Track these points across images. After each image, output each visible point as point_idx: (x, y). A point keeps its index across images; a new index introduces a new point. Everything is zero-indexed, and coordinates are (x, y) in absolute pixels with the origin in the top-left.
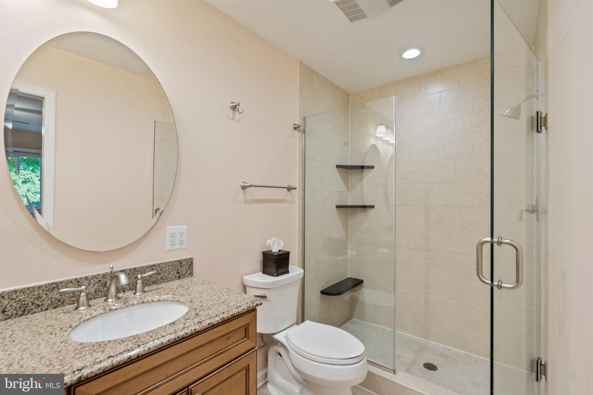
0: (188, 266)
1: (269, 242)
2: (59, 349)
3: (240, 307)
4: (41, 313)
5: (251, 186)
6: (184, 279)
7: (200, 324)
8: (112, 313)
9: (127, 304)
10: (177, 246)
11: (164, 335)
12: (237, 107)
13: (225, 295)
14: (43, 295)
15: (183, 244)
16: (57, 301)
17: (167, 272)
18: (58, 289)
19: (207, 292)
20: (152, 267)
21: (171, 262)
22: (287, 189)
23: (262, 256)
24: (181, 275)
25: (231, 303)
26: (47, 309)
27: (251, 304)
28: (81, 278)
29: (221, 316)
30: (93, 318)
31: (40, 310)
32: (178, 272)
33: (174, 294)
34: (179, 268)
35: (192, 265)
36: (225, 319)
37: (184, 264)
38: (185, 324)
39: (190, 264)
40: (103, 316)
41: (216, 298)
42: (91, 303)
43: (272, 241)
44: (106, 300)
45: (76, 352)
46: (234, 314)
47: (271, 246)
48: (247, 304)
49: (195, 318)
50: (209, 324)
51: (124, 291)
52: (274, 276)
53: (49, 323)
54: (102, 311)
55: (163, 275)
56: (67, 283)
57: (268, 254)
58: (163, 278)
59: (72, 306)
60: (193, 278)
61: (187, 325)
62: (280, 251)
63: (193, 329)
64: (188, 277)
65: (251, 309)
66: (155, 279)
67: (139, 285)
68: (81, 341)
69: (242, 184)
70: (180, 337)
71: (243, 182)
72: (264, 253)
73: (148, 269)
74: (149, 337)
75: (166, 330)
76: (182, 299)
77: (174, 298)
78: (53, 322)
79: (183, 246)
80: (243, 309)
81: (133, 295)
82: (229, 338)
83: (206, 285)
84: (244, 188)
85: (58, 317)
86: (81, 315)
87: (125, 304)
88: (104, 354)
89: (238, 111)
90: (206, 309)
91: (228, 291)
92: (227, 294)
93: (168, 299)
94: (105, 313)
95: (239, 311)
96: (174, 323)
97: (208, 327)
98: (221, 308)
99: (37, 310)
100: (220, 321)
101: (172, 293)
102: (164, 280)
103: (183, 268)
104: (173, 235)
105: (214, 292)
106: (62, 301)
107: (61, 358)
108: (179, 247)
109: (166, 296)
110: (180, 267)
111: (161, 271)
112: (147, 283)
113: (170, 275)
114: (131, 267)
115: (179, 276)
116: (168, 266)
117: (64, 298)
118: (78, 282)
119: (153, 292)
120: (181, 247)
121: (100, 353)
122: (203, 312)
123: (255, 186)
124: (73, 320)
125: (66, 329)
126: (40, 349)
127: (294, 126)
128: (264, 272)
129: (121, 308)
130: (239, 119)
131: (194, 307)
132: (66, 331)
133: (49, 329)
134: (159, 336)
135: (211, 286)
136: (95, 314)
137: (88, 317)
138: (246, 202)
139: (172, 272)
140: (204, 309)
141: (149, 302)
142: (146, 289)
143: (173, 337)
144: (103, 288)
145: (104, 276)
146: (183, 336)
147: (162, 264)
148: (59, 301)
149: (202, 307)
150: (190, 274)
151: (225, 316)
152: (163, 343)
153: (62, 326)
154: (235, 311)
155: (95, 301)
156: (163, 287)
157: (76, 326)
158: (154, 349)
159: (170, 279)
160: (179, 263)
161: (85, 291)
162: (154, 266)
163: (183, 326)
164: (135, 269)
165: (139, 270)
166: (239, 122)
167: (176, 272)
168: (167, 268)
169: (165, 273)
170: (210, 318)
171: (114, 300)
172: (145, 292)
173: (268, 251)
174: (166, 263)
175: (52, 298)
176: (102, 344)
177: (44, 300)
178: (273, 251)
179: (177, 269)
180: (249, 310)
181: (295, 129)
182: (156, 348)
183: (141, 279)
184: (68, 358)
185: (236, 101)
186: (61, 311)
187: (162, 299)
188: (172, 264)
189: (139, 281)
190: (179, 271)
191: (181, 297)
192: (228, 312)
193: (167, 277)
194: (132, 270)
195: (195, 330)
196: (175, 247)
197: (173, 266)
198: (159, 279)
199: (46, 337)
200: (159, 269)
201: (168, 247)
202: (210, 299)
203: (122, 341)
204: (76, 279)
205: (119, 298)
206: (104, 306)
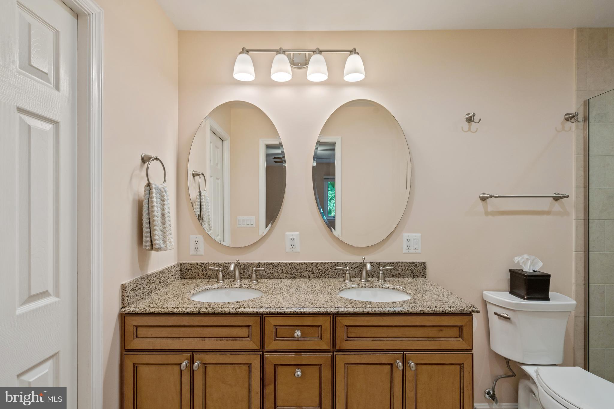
0: (421, 269)
1: (517, 259)
2: (332, 297)
3: (453, 307)
4: (328, 279)
5: (491, 197)
6: (417, 279)
7: (413, 308)
8: (362, 289)
9: (372, 286)
10: (412, 251)
11: (386, 306)
12: (473, 118)
13: (446, 297)
14: (329, 269)
15: (417, 250)
16: (335, 274)
17: (403, 270)
18: (336, 266)
19: (431, 291)
20: (392, 264)
21: (406, 263)
22: (553, 199)
23: (510, 274)
24: (415, 275)
25: (446, 303)
26: (331, 278)
27: (466, 308)
28: (347, 263)
29: (433, 309)
30: (352, 288)
31: (328, 277)
32: (412, 272)
33: (404, 287)
34: (413, 268)
35: (425, 268)
36: (436, 312)
37: (417, 266)
38: (402, 305)
39: (423, 267)
40: (357, 289)
41: (436, 296)
42: (352, 279)
43: (522, 259)
44: (360, 280)
45: (339, 300)
46: (446, 311)
47: (520, 264)
48: (462, 307)
49: (411, 304)
50: (421, 311)
51: (372, 277)
52: (524, 299)
53: (330, 284)
54: (357, 286)
55: (400, 272)
56: (341, 264)
57: (516, 273)
58: (400, 274)
59: (343, 279)
60: (425, 279)
61: (404, 306)
62: (534, 271)
63: (407, 310)
64: (422, 278)
65: (465, 312)
66: (394, 274)
67: (381, 275)
68: (342, 296)
69: (481, 195)
70: (396, 312)
71: (483, 193)
72: (511, 271)
73: (389, 265)
74: (377, 305)
75: (388, 304)
76: (409, 292)
77: (404, 289)
78: (332, 284)
79: (417, 251)
80: (456, 310)
81: (377, 281)
82: (441, 330)
83: (433, 286)
84: (483, 199)
85: (335, 283)
86: (346, 285)
87: (371, 285)
88: (351, 305)
89: (473, 121)
90: (423, 301)
91: (450, 295)
92: (448, 296)
93: (400, 289)
94: (359, 287)
95: (452, 310)
96: (395, 302)
97: (419, 312)
98: (435, 303)
99: (326, 277)
100: (431, 312)
101: (403, 286)
102: (401, 276)
103: (417, 270)
104: (408, 241)
105: (437, 292)
106: (338, 274)
107: (331, 300)
108: (414, 251)
109: (398, 287)
110: (415, 268)
111: (399, 269)
112: (388, 275)
113: (406, 273)
114: (377, 261)
115: (414, 276)
116: (404, 265)
117: (339, 273)
118: (346, 265)
119: (390, 282)
120: (416, 252)
121: (349, 304)
122: (419, 302)
123: (497, 197)
124: (342, 286)
125: (337, 289)
126: (325, 294)
127: (566, 117)
128: (512, 292)
129: (368, 287)
130: (477, 129)
131: (415, 297)
132: (337, 290)
133: (330, 287)
134: (383, 306)
135: (437, 288)
136: (353, 286)
137: (349, 287)
138: (487, 213)
139: (407, 271)
140: (421, 301)
141: (386, 288)
142: (386, 279)
143: (392, 310)
144: (360, 272)
145: (360, 264)
146: (399, 311)
147: (399, 262)
148: (337, 274)
149: (421, 299)
150: (423, 276)
151: (437, 309)
152: (384, 311)
153: (335, 287)
154: (448, 309)
155: (354, 279)
156: (398, 281)
157: (342, 290)
158: (378, 312)
159: (405, 276)
160: (413, 264)
161: (349, 271)
162: (393, 263)
163: (401, 306)
164: (379, 263)
165: (382, 264)
166: (476, 131)
167: (411, 271)
168: (403, 267)
169: (402, 271)
170: (423, 307)
171: (365, 281)
172: (385, 281)
173: (517, 269)
174: (402, 263)
175: (333, 271)
176: (351, 300)
177: (329, 272)
178: (524, 271)
179: (411, 269)
180: (462, 312)
181: (567, 120)
182: (380, 313)
183: (382, 271)
184: (335, 301)
185: (471, 112)
186: (337, 281)
187: (395, 288)
188: (407, 264)
189: (381, 272)
190: (414, 272)
191: (409, 290)
192: (440, 308)
193: (404, 274)
194: (378, 264)
195: (408, 311)
196: (410, 251)
197: (408, 266)
198: (397, 274)
199: (328, 290)
200: (397, 267)
201: (404, 251)
202: (431, 296)
203: (362, 302)
204: (345, 263)
205: (368, 281)
206: (358, 283)
